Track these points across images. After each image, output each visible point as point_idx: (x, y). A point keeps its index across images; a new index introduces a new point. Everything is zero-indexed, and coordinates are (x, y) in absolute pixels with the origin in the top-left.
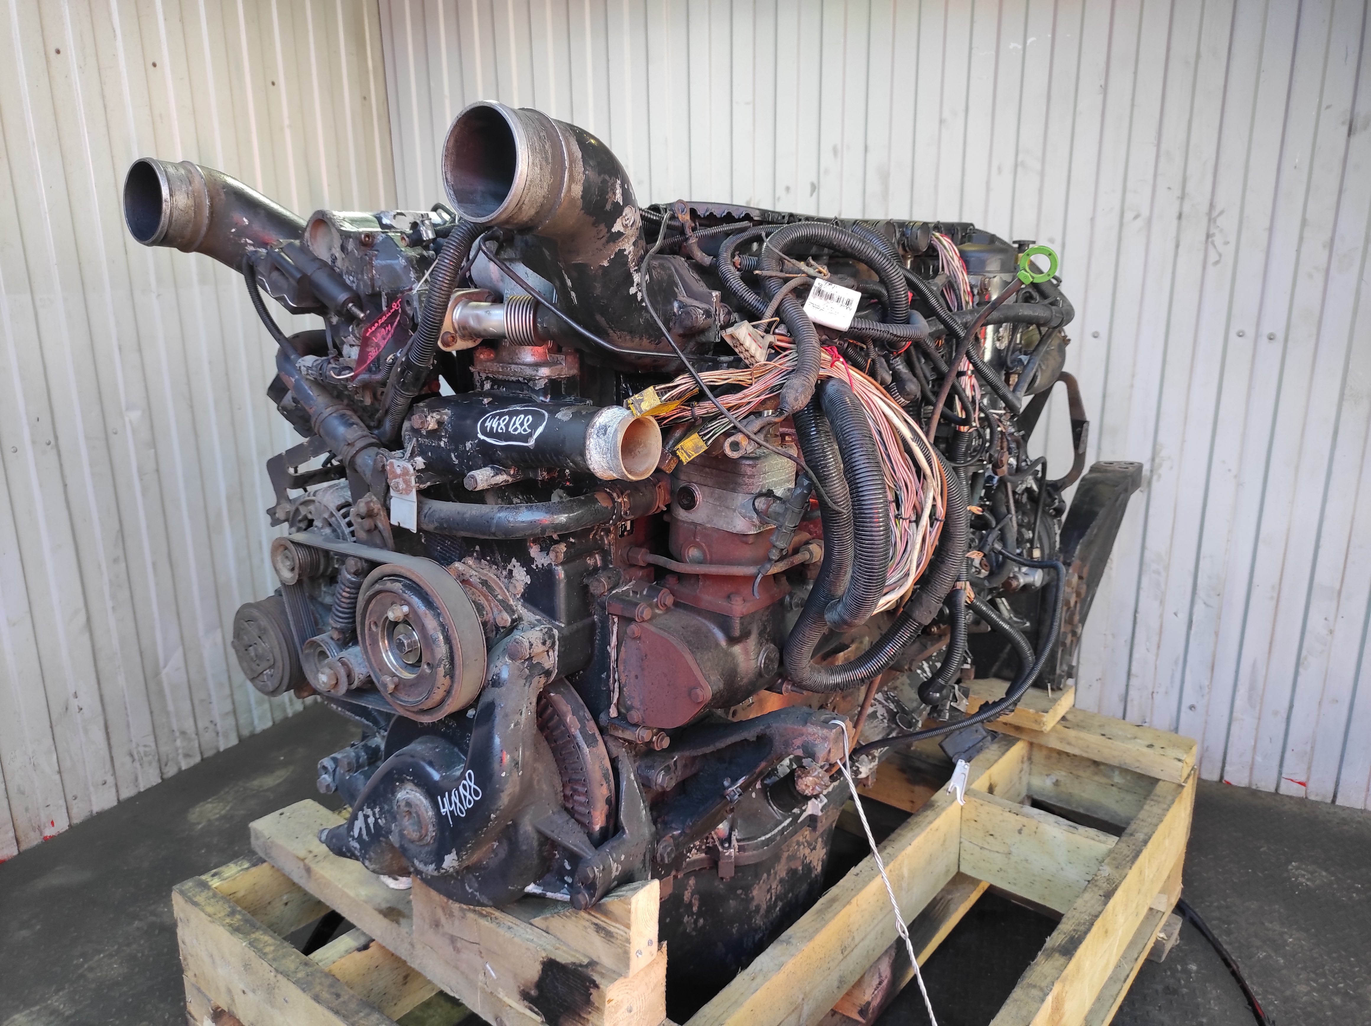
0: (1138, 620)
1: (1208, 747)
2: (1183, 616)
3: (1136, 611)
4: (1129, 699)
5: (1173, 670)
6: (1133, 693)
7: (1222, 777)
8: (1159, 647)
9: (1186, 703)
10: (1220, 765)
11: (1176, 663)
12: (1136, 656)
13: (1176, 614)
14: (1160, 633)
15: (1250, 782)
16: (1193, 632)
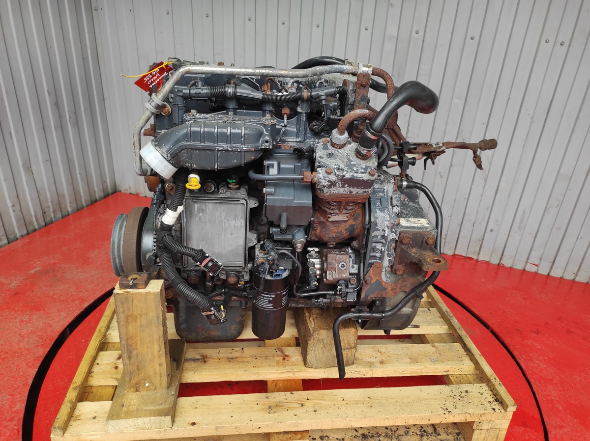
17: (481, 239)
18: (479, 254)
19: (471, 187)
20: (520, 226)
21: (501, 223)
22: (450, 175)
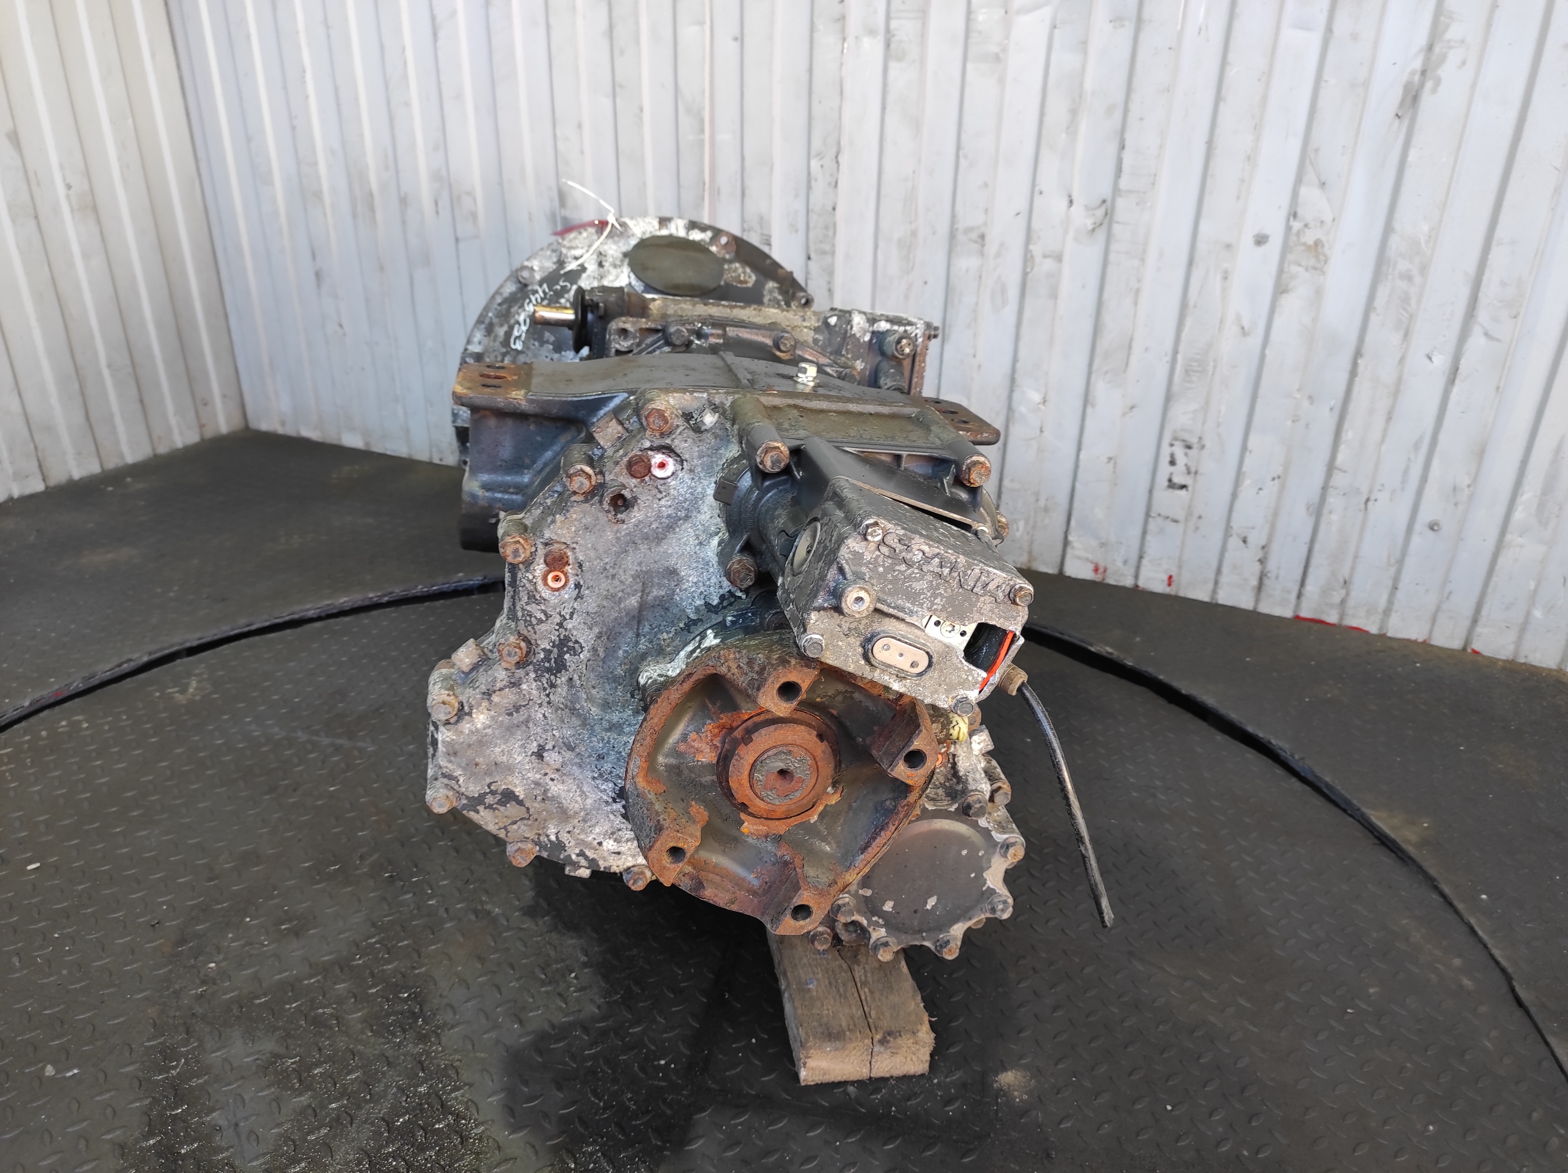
0: (1361, 369)
1: (1450, 593)
2: (1441, 361)
3: (1358, 354)
4: (1325, 511)
5: (1409, 459)
6: (1334, 500)
7: (1467, 642)
8: (1389, 419)
9: (1425, 516)
10: (1467, 623)
11: (1417, 446)
12: (1349, 435)
13: (1430, 358)
14: (1396, 393)
15: (1516, 652)
16: (1456, 390)
17: (1392, 561)
18: (1387, 612)
19: (1355, 365)
20: (1541, 506)
21: (1471, 497)
22: (1278, 322)
